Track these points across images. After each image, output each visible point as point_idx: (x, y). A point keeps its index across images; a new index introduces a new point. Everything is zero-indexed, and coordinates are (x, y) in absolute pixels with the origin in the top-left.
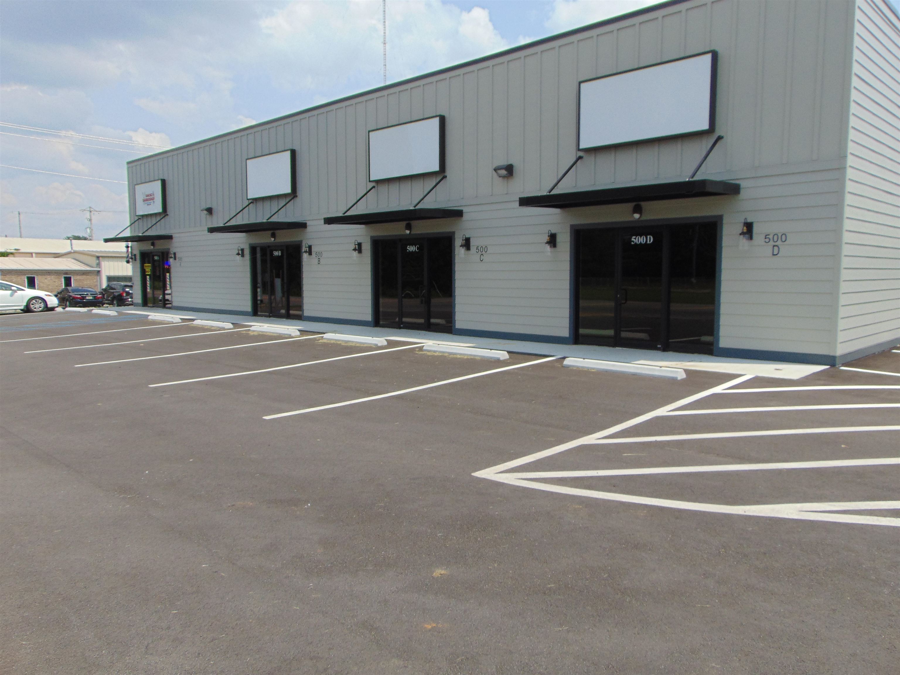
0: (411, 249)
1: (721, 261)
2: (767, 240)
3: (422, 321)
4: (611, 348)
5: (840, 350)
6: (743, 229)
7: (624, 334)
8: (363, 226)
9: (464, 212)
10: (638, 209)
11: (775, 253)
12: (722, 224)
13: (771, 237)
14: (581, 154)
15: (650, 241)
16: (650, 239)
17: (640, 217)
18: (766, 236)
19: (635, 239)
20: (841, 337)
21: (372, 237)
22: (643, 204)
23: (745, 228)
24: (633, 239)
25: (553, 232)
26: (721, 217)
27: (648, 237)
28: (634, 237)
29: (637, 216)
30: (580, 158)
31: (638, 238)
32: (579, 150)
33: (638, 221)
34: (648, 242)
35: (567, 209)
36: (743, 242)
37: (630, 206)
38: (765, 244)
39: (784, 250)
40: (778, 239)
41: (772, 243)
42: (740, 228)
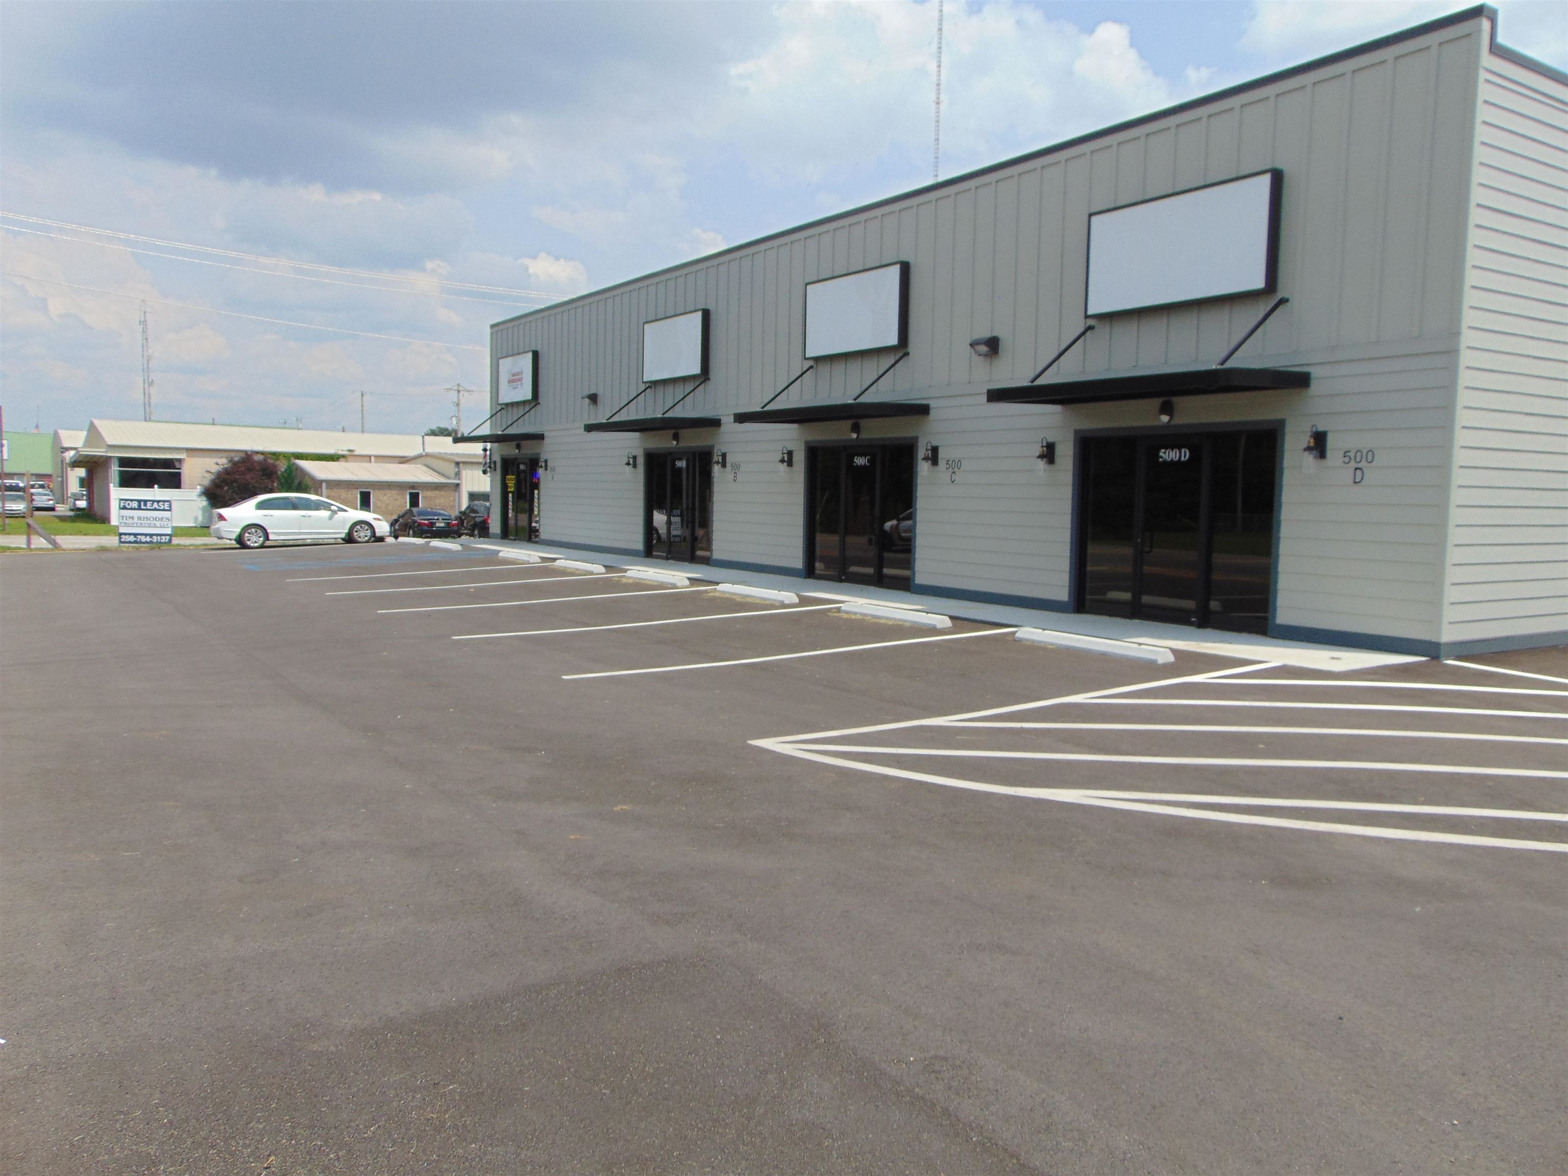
0: (860, 461)
1: (1281, 491)
2: (1347, 460)
3: (870, 571)
4: (1128, 621)
5: (1448, 635)
6: (1309, 442)
7: (1146, 599)
8: (795, 426)
9: (931, 407)
10: (1167, 408)
11: (1357, 480)
12: (1283, 435)
13: (1352, 454)
14: (1091, 322)
15: (1185, 457)
16: (1185, 455)
17: (1170, 421)
18: (1345, 453)
19: (1165, 453)
20: (1450, 614)
21: (806, 443)
22: (1175, 400)
23: (1312, 440)
24: (1161, 454)
25: (1050, 440)
26: (1282, 423)
27: (1183, 450)
28: (1163, 450)
29: (1165, 418)
30: (1090, 328)
31: (1169, 452)
32: (1087, 317)
33: (1167, 426)
34: (1183, 459)
35: (1073, 406)
36: (1309, 459)
37: (1156, 402)
38: (1345, 465)
39: (1371, 475)
40: (1362, 457)
41: (1353, 464)
42: (1306, 439)
